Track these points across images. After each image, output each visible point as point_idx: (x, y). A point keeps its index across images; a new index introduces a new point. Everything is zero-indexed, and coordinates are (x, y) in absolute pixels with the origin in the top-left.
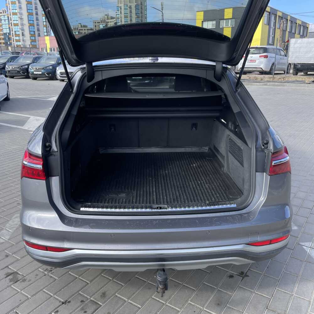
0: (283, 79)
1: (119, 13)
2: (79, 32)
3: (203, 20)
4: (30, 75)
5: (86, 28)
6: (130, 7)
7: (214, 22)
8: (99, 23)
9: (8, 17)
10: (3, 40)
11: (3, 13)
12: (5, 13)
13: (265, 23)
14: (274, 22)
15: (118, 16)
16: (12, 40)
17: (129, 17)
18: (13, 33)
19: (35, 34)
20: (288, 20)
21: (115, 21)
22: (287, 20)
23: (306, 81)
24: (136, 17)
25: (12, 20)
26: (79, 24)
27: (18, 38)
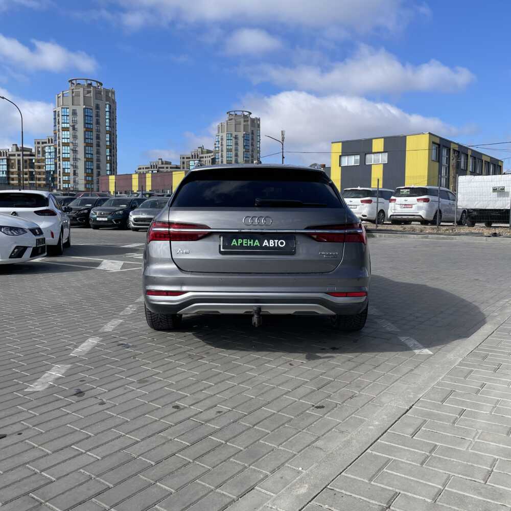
0: (452, 230)
1: (220, 145)
2: (158, 171)
3: (341, 154)
4: (90, 223)
5: (169, 166)
6: (236, 138)
7: (358, 157)
8: (189, 158)
9: (56, 149)
10: (44, 181)
11: (49, 143)
12: (52, 143)
13: (433, 159)
14: (447, 158)
15: (217, 149)
16: (58, 180)
17: (233, 150)
18: (60, 171)
19: (92, 173)
20: (469, 156)
21: (212, 156)
22: (467, 155)
23: (485, 234)
24: (244, 150)
25: (61, 153)
26: (159, 159)
27: (66, 178)
